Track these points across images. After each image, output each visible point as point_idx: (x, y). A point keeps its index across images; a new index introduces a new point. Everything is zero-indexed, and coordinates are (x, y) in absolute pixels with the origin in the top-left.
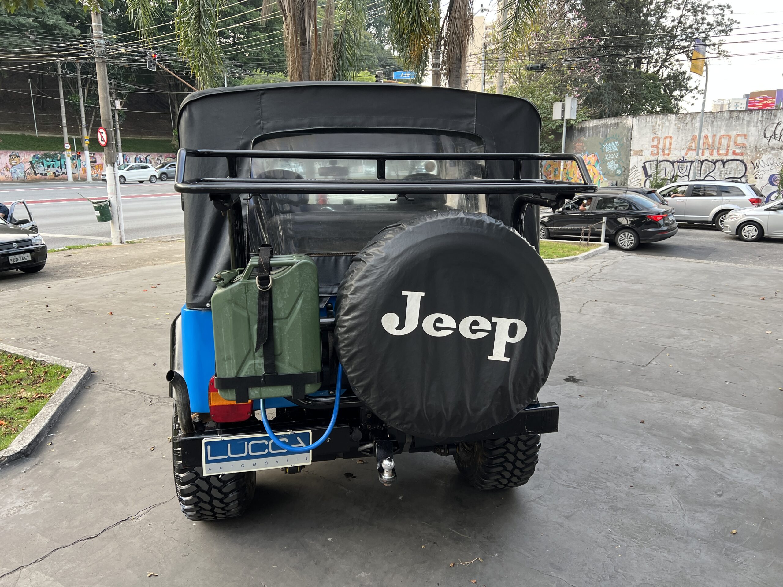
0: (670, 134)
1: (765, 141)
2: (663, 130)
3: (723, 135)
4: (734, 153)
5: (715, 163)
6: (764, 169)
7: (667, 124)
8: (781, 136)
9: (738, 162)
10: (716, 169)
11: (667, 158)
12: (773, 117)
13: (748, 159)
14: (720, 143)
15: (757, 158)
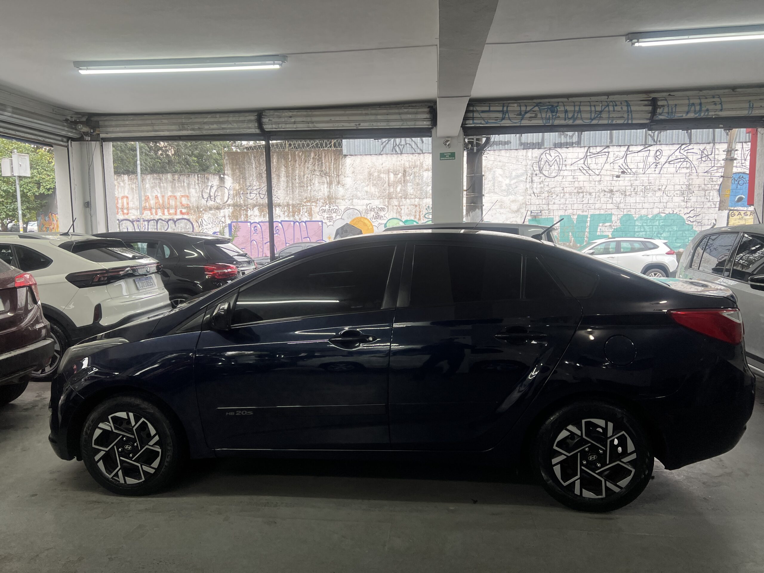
0: (126, 194)
1: (203, 202)
2: (120, 190)
3: (171, 196)
4: (182, 213)
5: (167, 222)
6: (207, 227)
7: (122, 184)
8: (215, 197)
9: (186, 221)
10: (169, 228)
11: (126, 217)
12: (206, 181)
13: (193, 218)
14: (169, 204)
15: (200, 217)
